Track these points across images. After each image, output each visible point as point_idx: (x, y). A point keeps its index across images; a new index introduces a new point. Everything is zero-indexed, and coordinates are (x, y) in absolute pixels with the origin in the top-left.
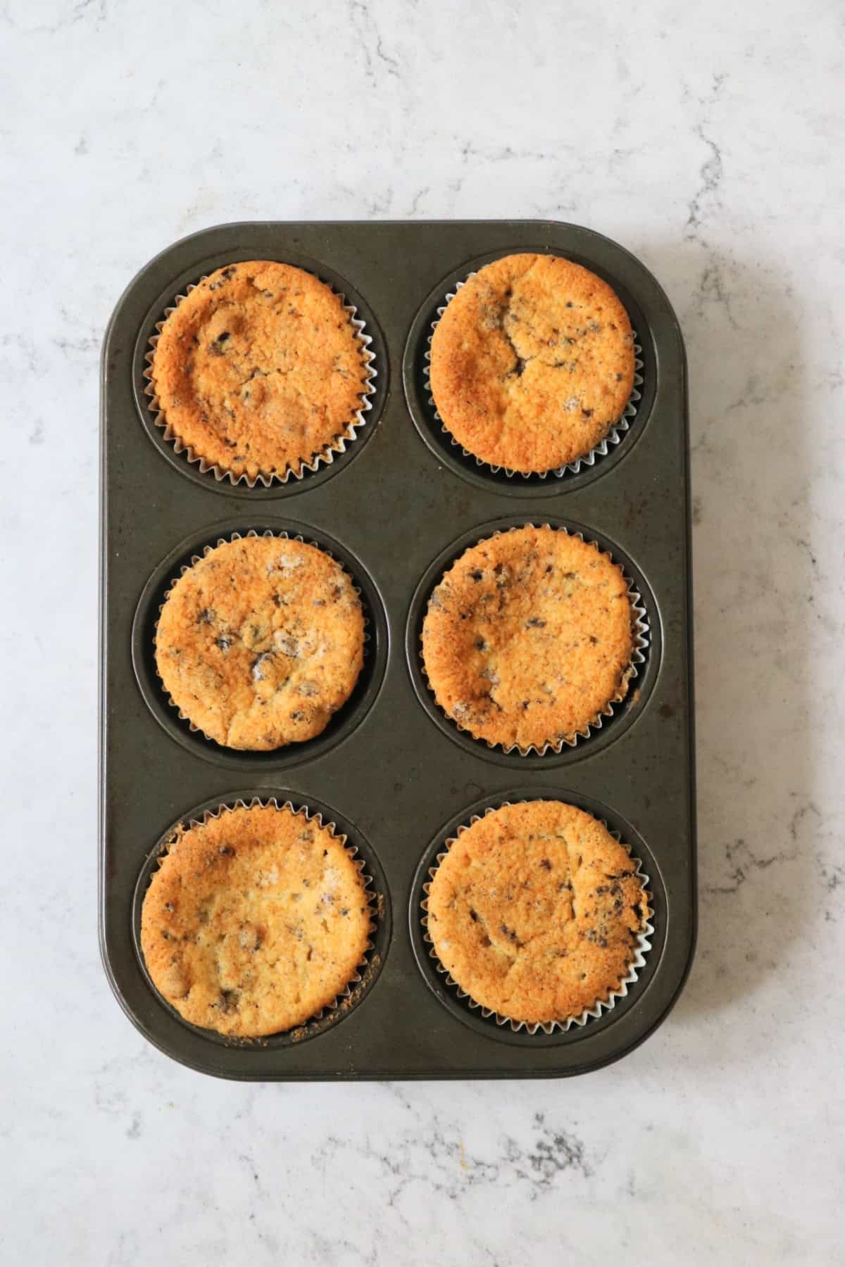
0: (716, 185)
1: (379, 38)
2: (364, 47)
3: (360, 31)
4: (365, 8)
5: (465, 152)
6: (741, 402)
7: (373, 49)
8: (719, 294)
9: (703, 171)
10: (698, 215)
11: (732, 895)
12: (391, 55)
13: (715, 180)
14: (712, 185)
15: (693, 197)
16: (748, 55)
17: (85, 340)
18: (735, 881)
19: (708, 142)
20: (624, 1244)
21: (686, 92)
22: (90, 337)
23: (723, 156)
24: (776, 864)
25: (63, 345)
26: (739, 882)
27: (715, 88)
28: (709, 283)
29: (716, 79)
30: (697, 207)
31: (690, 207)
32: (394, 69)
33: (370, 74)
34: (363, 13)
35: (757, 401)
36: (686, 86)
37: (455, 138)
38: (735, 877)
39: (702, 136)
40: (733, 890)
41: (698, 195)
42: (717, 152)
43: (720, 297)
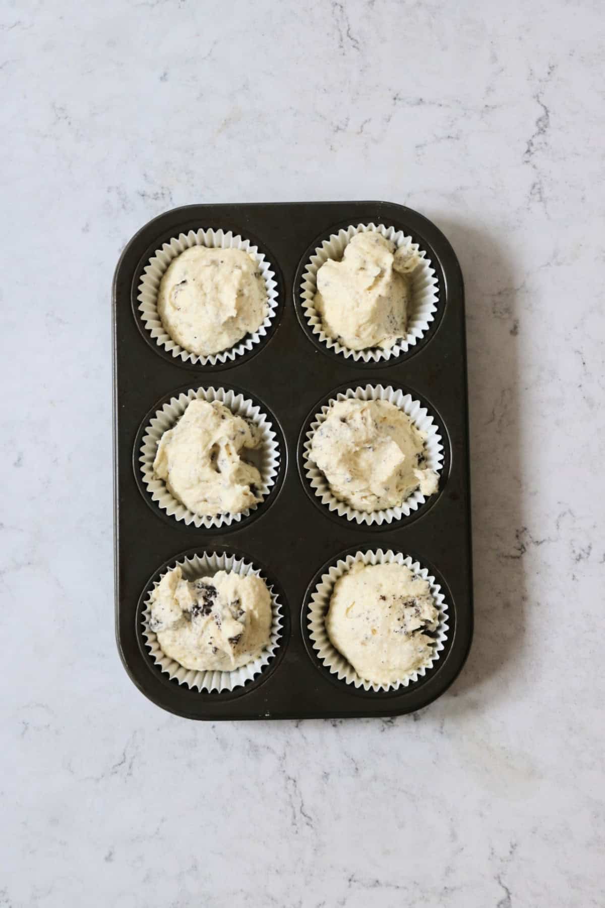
0: (544, 131)
1: (349, 25)
2: (339, 30)
3: (338, 21)
4: (342, 7)
5: (395, 99)
6: (548, 264)
7: (344, 33)
8: (541, 197)
9: (537, 123)
10: (532, 149)
11: (517, 560)
12: (354, 36)
13: (545, 129)
14: (542, 131)
15: (530, 138)
16: (571, 55)
17: (157, 194)
18: (520, 552)
19: (542, 105)
20: (434, 763)
21: (531, 74)
22: (160, 192)
23: (550, 114)
24: (545, 544)
25: (143, 195)
26: (522, 553)
27: (549, 73)
28: (536, 190)
29: (550, 68)
30: (532, 144)
31: (528, 143)
32: (357, 45)
33: (341, 47)
34: (341, 10)
35: (559, 264)
36: (531, 70)
37: (390, 90)
38: (520, 550)
39: (538, 101)
40: (518, 557)
41: (533, 136)
42: (547, 112)
43: (541, 200)
